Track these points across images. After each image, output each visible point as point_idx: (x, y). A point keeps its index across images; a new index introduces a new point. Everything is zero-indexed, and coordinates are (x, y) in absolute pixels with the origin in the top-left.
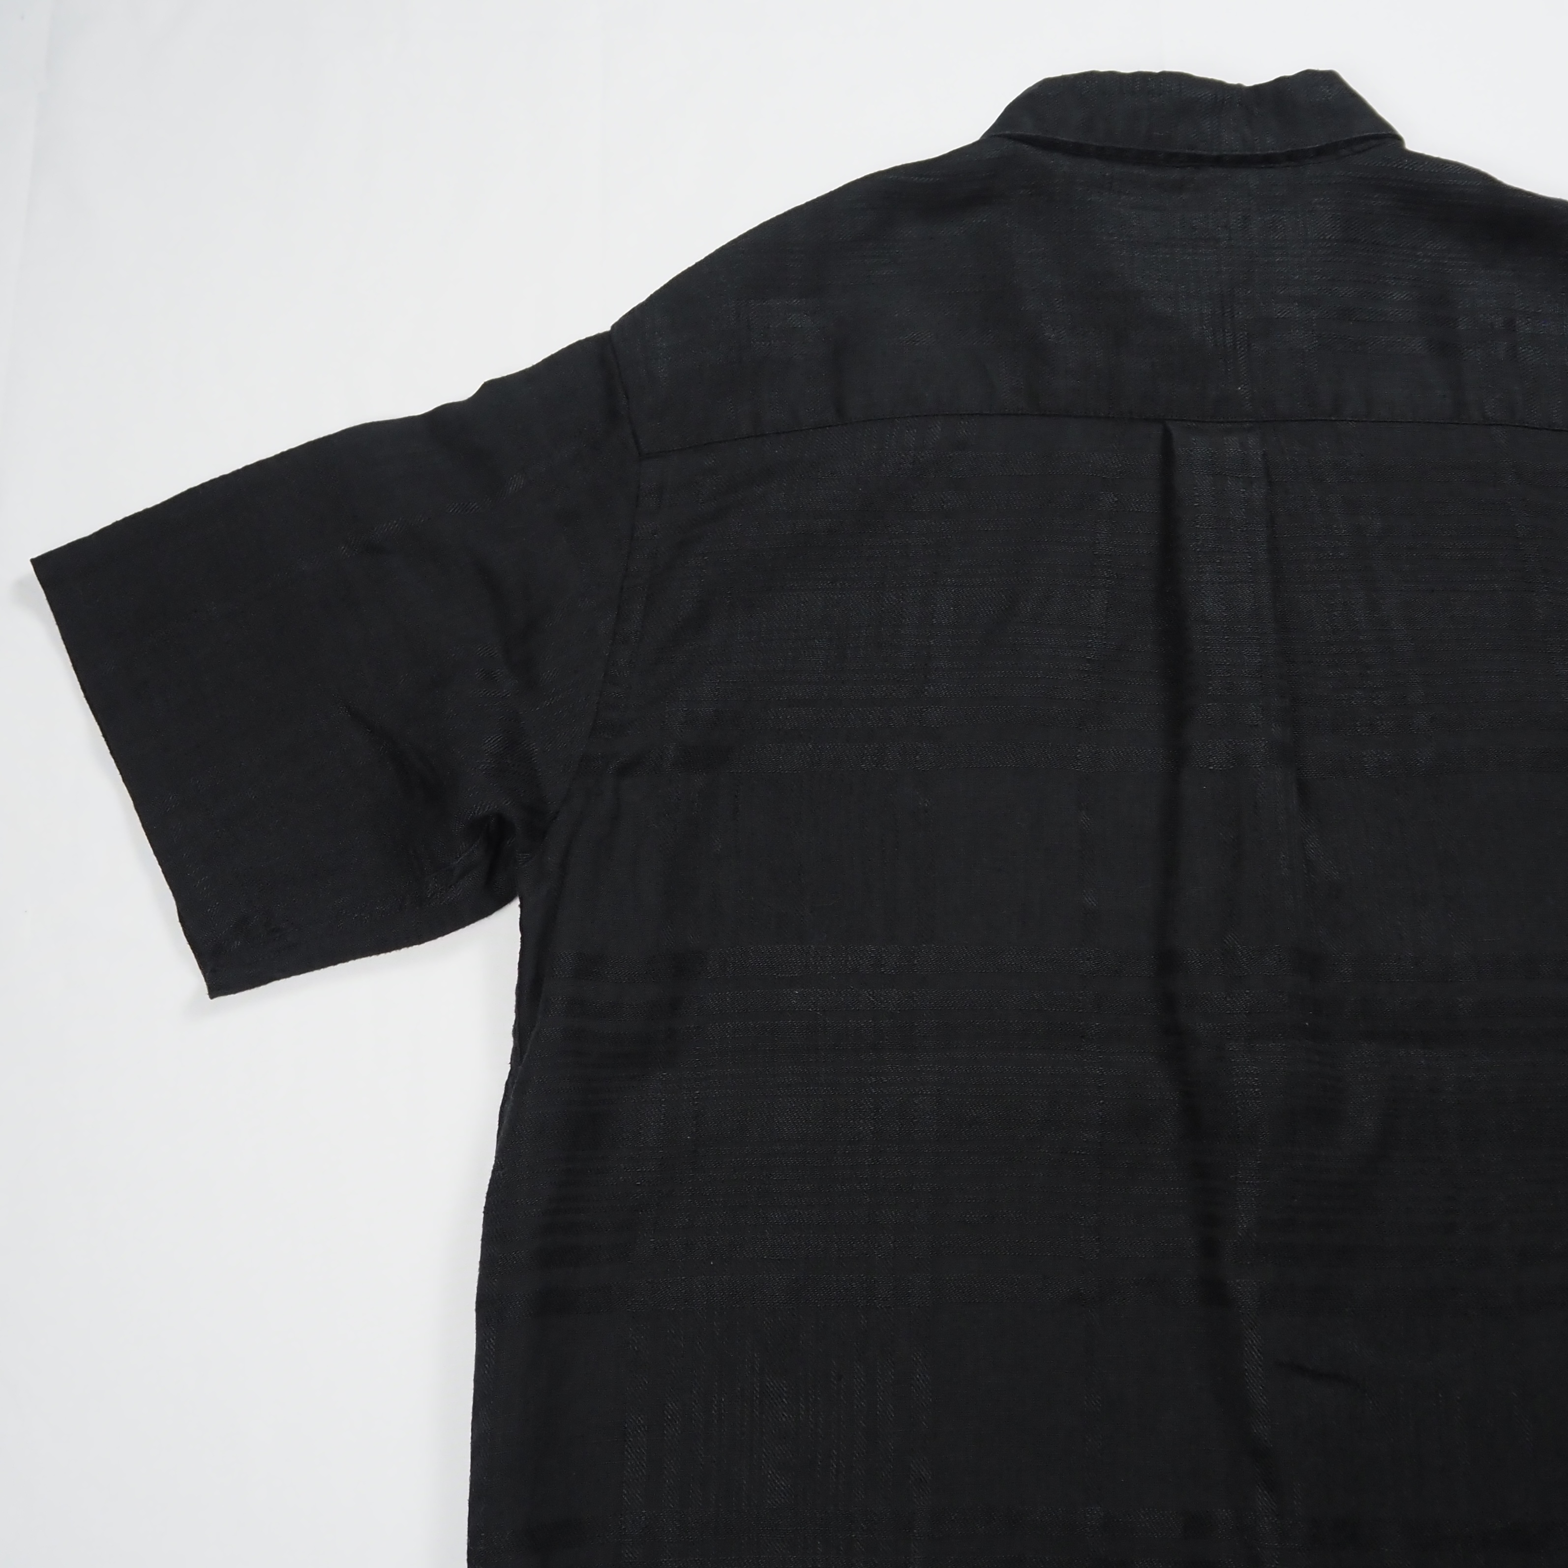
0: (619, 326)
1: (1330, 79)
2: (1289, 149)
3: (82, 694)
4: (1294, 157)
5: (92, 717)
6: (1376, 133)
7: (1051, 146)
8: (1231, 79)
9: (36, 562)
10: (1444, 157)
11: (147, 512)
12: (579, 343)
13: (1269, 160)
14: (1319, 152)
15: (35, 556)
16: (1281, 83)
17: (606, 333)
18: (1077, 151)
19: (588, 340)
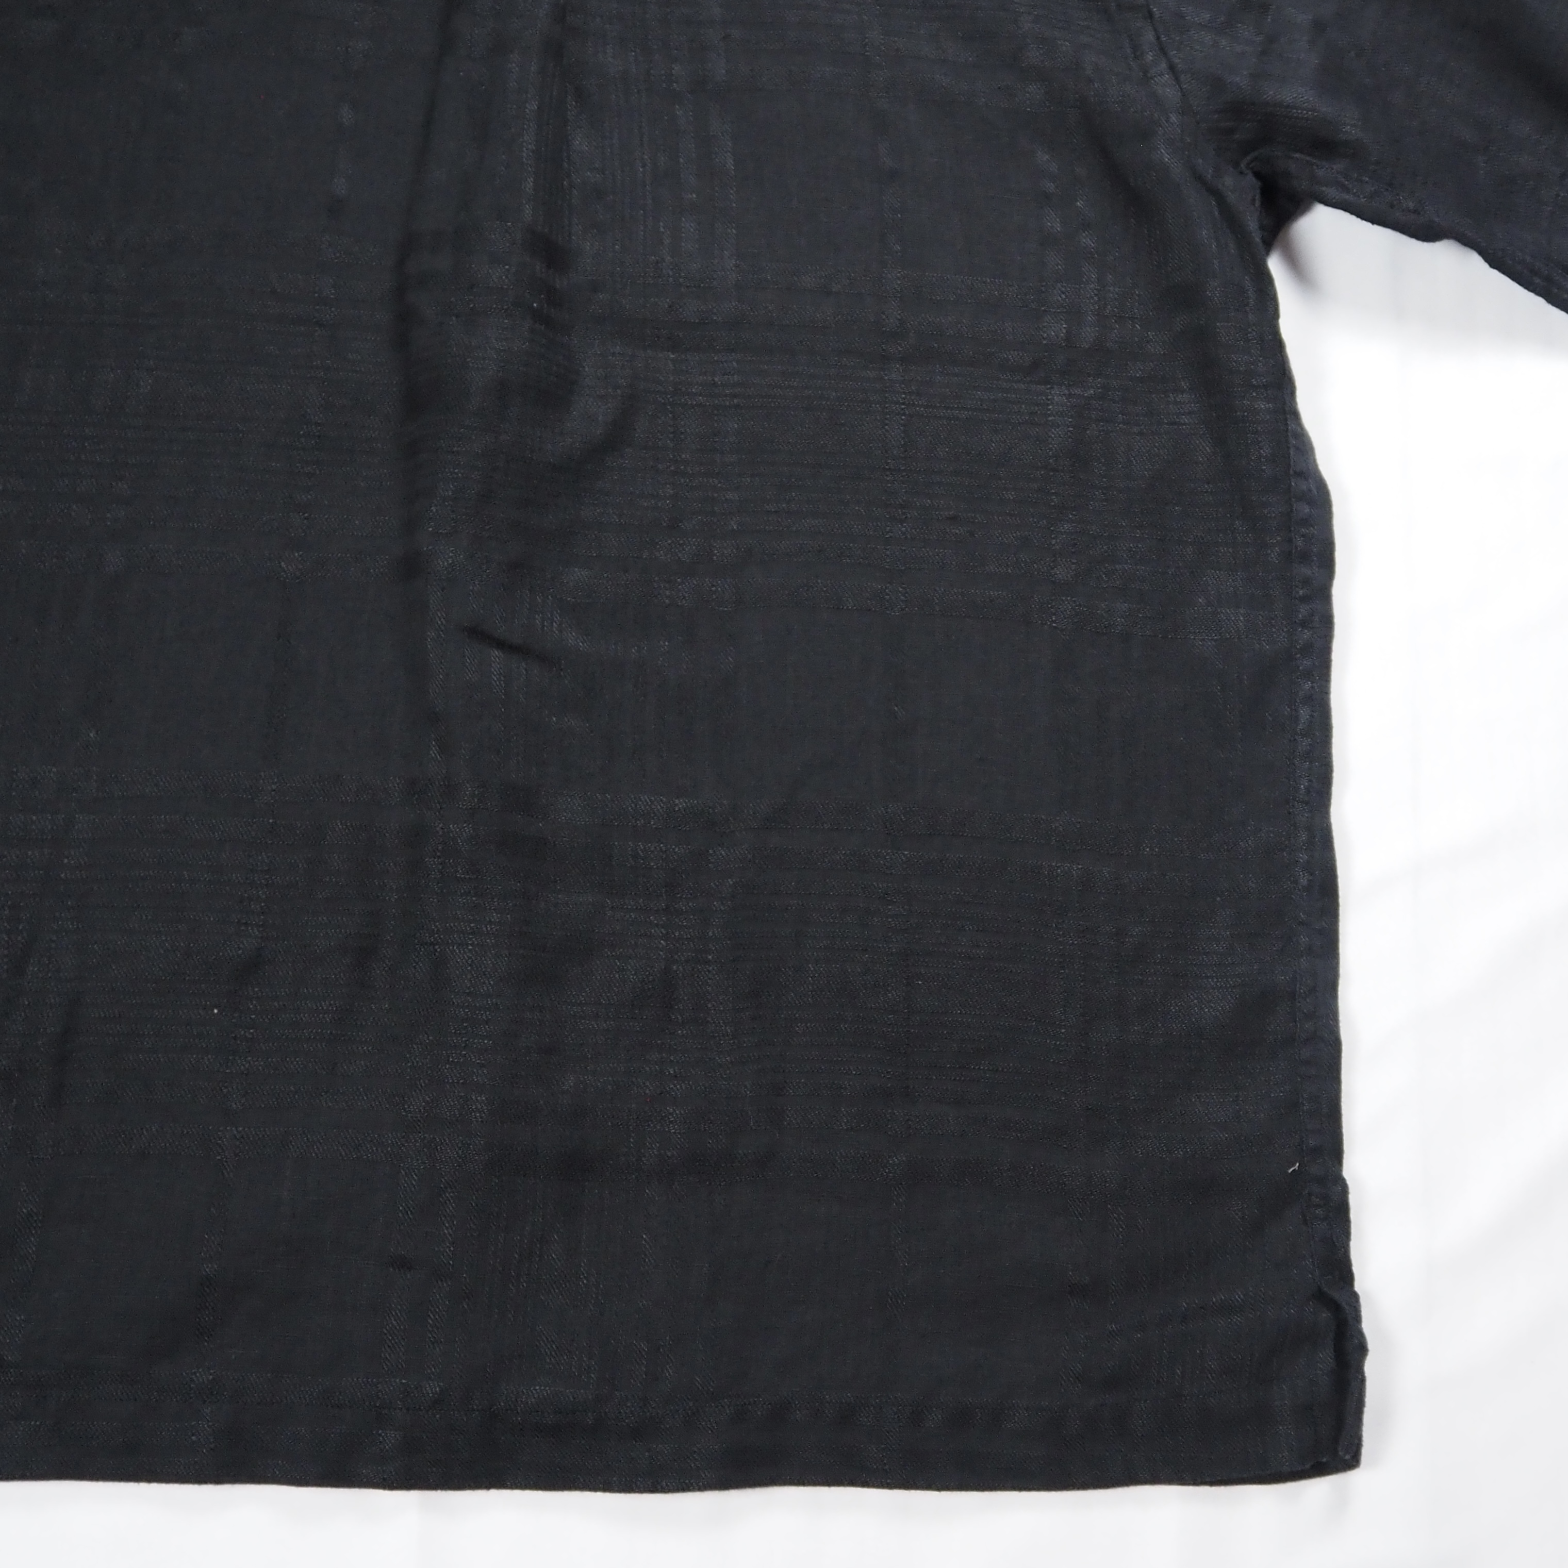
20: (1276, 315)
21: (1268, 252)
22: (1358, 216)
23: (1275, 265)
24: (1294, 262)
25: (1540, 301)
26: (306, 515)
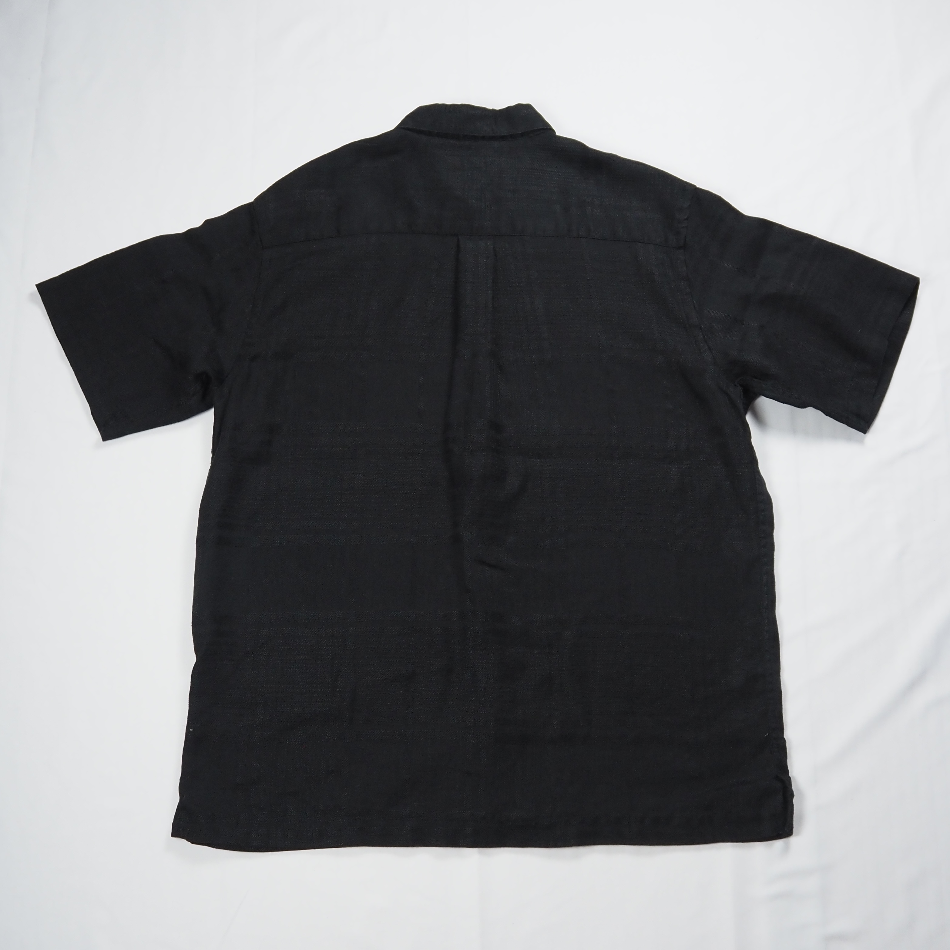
0: (257, 200)
1: (528, 107)
2: (510, 134)
3: (55, 334)
4: (513, 137)
5: (59, 342)
6: (543, 128)
7: (419, 132)
8: (490, 107)
9: (38, 286)
10: (568, 137)
11: (79, 268)
12: (242, 206)
13: (503, 138)
14: (522, 135)
15: (37, 283)
16: (509, 108)
17: (252, 203)
18: (430, 134)
19: (245, 205)
20: (750, 437)
21: (746, 414)
22: (778, 401)
23: (749, 418)
24: (757, 417)
25: (846, 426)
26: (418, 522)
